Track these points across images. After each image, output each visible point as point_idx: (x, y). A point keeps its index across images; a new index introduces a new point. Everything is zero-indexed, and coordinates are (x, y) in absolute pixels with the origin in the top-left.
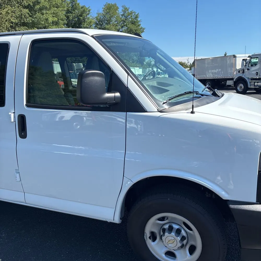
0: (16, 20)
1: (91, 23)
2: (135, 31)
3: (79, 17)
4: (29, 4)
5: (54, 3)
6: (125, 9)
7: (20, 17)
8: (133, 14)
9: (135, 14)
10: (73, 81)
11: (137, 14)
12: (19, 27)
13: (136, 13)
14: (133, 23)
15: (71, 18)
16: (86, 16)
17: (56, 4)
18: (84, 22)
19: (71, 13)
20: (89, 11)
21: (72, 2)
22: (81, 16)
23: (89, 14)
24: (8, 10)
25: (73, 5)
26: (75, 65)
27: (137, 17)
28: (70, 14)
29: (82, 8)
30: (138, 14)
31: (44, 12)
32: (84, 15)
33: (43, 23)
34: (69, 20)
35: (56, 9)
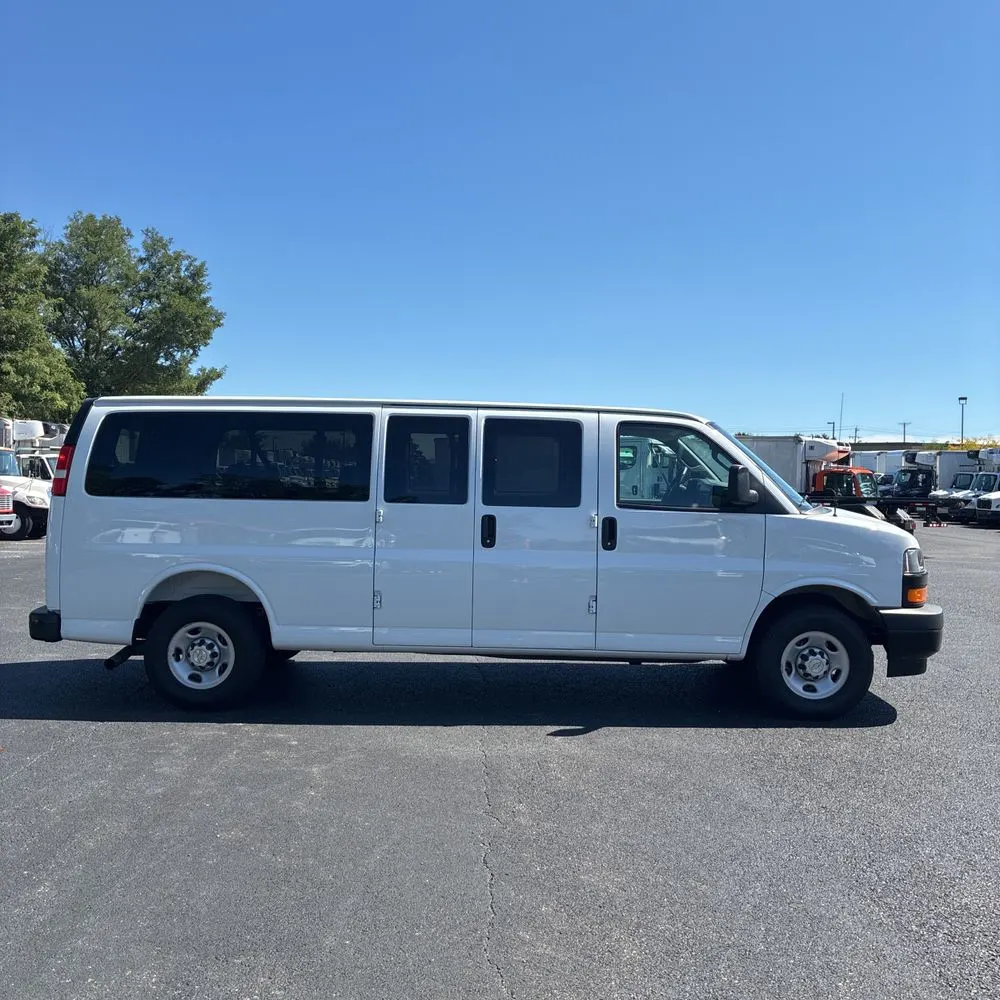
2: (195, 320)
6: (155, 244)
8: (186, 262)
9: (191, 265)
11: (197, 263)
13: (195, 260)
14: (184, 291)
27: (197, 274)
30: (203, 265)
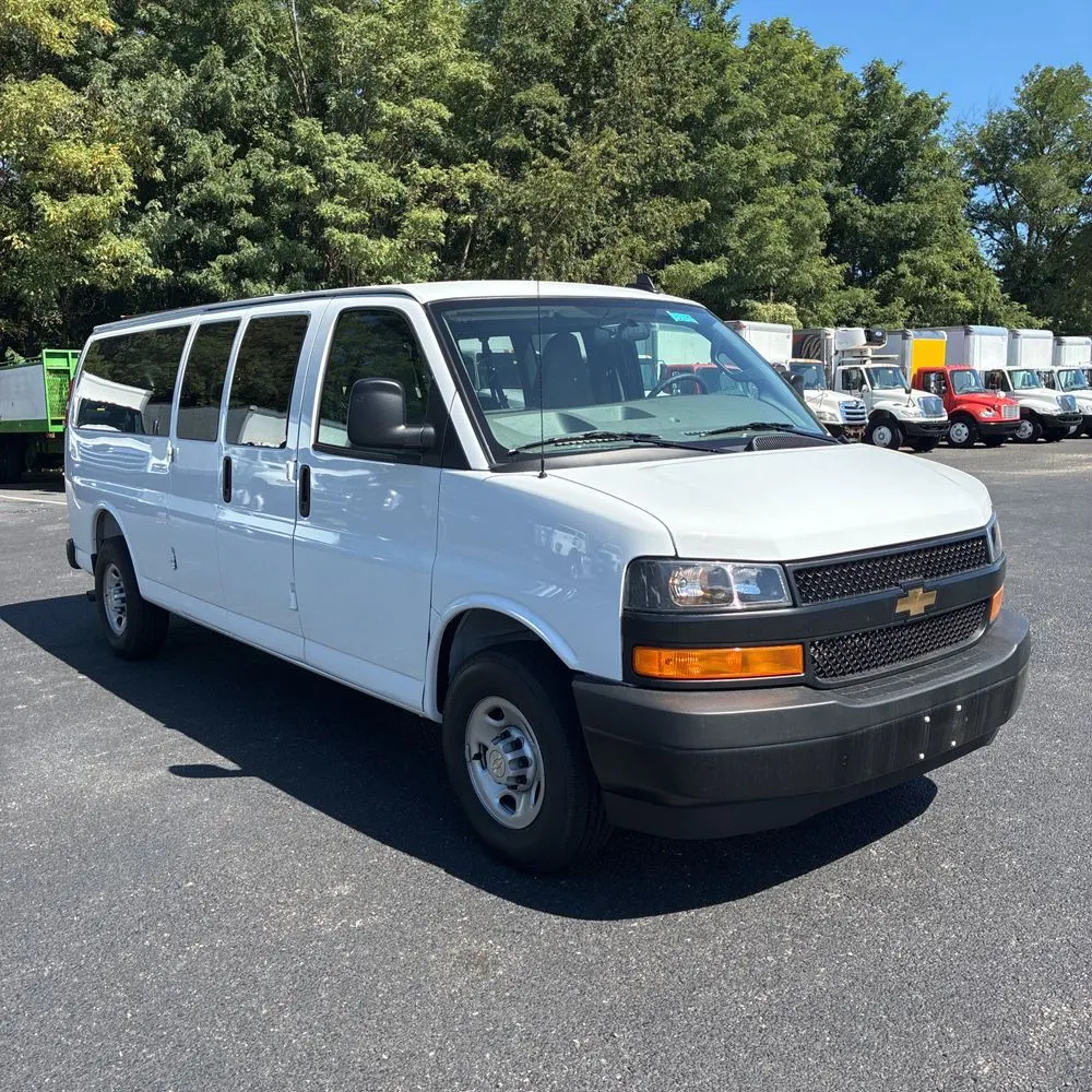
0: (637, 177)
1: (941, 160)
3: (893, 141)
4: (693, 115)
5: (792, 96)
7: (653, 162)
10: (811, 400)
12: (646, 199)
15: (859, 148)
16: (926, 133)
17: (799, 99)
18: (913, 158)
19: (864, 127)
20: (940, 112)
21: (874, 84)
22: (901, 134)
23: (936, 125)
24: (609, 145)
25: (876, 95)
26: (832, 336)
28: (859, 133)
29: (909, 102)
31: (748, 135)
32: (918, 129)
33: (737, 177)
34: (851, 157)
35: (797, 118)
